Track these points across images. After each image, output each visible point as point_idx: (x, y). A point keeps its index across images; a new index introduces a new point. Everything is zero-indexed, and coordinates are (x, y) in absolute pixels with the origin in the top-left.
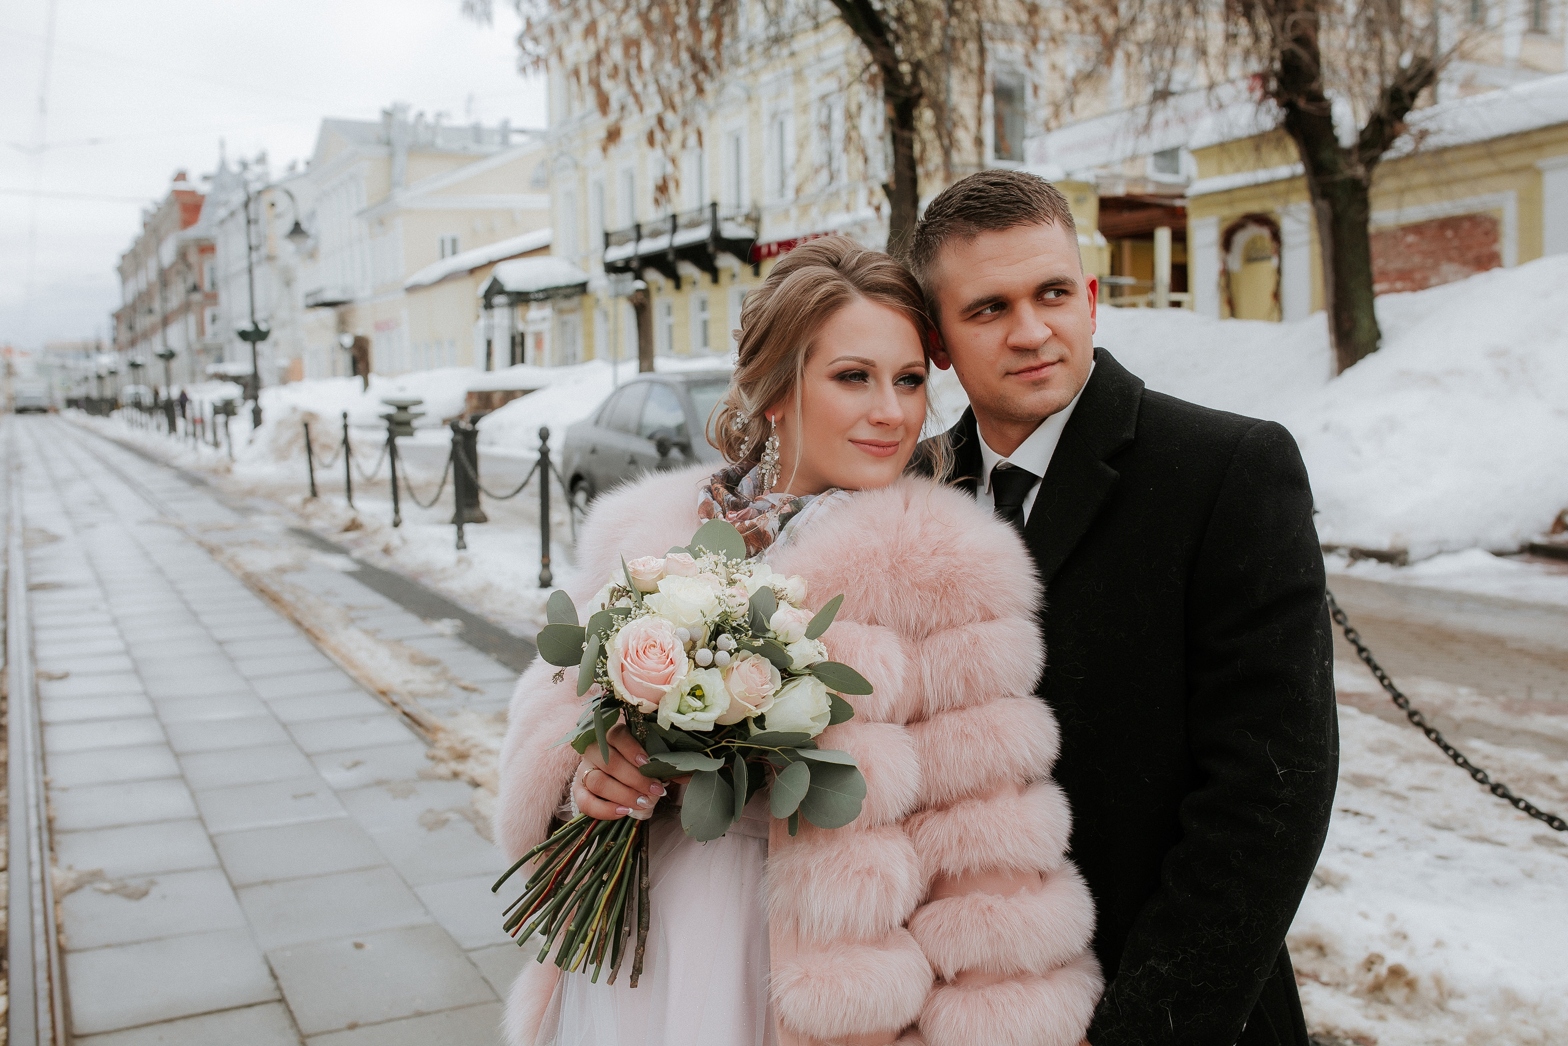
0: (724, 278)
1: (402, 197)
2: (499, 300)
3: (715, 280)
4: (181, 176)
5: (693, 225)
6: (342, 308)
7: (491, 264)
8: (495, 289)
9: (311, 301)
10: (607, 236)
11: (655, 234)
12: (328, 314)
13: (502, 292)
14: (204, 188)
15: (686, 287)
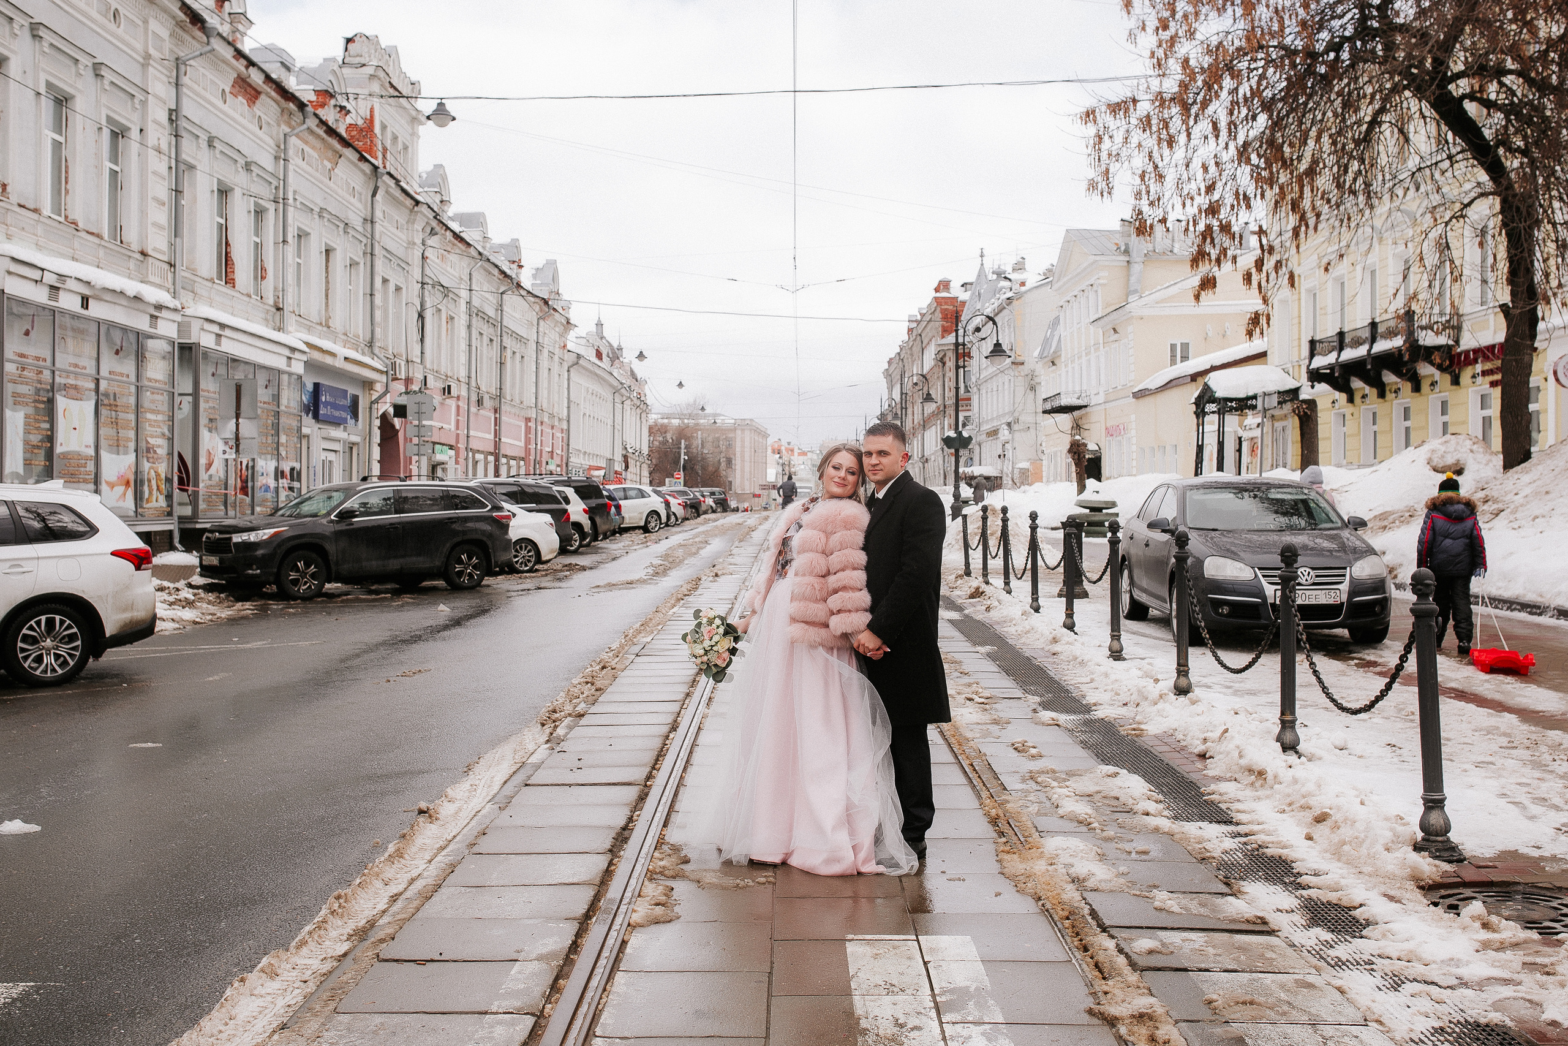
0: (1425, 386)
1: (1135, 306)
2: (1211, 407)
3: (1417, 388)
4: (944, 285)
5: (1391, 334)
6: (1076, 413)
7: (1205, 372)
8: (1206, 398)
9: (1048, 406)
10: (1312, 343)
11: (1357, 343)
12: (1065, 419)
13: (1213, 400)
14: (963, 296)
15: (1390, 396)
